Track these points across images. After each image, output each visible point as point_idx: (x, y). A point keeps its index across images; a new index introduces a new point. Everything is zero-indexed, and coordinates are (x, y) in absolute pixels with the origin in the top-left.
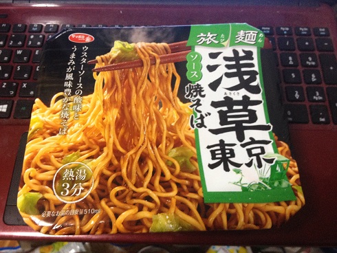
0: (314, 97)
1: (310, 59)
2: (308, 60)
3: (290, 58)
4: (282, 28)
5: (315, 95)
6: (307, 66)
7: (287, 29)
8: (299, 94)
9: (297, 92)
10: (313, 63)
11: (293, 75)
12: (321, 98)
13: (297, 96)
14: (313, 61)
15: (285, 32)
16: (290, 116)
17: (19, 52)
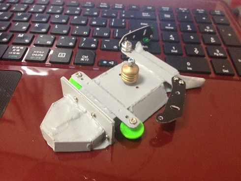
0: (215, 54)
1: (208, 28)
2: (207, 29)
3: (189, 26)
4: (180, 9)
5: (216, 52)
6: (206, 32)
7: (185, 9)
8: (198, 50)
9: (196, 49)
10: (212, 31)
11: (192, 37)
12: (221, 55)
13: (196, 51)
14: (210, 29)
15: (183, 11)
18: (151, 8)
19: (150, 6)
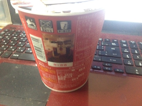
3: (136, 51)
4: (131, 42)
7: (134, 42)
9: (140, 63)
11: (138, 57)
16: (137, 72)
17: (15, 38)
18: (116, 41)
19: (115, 40)
